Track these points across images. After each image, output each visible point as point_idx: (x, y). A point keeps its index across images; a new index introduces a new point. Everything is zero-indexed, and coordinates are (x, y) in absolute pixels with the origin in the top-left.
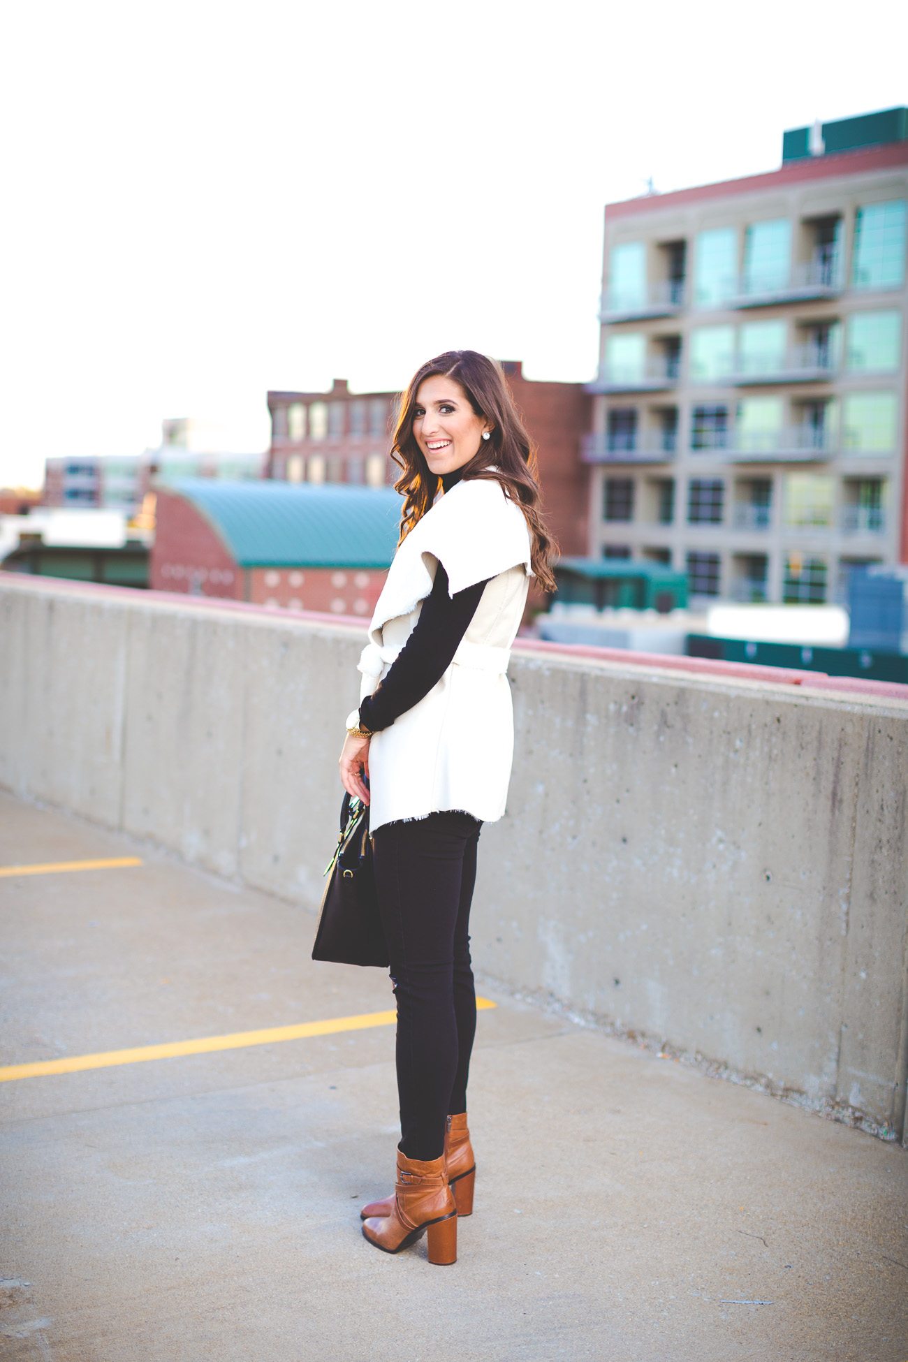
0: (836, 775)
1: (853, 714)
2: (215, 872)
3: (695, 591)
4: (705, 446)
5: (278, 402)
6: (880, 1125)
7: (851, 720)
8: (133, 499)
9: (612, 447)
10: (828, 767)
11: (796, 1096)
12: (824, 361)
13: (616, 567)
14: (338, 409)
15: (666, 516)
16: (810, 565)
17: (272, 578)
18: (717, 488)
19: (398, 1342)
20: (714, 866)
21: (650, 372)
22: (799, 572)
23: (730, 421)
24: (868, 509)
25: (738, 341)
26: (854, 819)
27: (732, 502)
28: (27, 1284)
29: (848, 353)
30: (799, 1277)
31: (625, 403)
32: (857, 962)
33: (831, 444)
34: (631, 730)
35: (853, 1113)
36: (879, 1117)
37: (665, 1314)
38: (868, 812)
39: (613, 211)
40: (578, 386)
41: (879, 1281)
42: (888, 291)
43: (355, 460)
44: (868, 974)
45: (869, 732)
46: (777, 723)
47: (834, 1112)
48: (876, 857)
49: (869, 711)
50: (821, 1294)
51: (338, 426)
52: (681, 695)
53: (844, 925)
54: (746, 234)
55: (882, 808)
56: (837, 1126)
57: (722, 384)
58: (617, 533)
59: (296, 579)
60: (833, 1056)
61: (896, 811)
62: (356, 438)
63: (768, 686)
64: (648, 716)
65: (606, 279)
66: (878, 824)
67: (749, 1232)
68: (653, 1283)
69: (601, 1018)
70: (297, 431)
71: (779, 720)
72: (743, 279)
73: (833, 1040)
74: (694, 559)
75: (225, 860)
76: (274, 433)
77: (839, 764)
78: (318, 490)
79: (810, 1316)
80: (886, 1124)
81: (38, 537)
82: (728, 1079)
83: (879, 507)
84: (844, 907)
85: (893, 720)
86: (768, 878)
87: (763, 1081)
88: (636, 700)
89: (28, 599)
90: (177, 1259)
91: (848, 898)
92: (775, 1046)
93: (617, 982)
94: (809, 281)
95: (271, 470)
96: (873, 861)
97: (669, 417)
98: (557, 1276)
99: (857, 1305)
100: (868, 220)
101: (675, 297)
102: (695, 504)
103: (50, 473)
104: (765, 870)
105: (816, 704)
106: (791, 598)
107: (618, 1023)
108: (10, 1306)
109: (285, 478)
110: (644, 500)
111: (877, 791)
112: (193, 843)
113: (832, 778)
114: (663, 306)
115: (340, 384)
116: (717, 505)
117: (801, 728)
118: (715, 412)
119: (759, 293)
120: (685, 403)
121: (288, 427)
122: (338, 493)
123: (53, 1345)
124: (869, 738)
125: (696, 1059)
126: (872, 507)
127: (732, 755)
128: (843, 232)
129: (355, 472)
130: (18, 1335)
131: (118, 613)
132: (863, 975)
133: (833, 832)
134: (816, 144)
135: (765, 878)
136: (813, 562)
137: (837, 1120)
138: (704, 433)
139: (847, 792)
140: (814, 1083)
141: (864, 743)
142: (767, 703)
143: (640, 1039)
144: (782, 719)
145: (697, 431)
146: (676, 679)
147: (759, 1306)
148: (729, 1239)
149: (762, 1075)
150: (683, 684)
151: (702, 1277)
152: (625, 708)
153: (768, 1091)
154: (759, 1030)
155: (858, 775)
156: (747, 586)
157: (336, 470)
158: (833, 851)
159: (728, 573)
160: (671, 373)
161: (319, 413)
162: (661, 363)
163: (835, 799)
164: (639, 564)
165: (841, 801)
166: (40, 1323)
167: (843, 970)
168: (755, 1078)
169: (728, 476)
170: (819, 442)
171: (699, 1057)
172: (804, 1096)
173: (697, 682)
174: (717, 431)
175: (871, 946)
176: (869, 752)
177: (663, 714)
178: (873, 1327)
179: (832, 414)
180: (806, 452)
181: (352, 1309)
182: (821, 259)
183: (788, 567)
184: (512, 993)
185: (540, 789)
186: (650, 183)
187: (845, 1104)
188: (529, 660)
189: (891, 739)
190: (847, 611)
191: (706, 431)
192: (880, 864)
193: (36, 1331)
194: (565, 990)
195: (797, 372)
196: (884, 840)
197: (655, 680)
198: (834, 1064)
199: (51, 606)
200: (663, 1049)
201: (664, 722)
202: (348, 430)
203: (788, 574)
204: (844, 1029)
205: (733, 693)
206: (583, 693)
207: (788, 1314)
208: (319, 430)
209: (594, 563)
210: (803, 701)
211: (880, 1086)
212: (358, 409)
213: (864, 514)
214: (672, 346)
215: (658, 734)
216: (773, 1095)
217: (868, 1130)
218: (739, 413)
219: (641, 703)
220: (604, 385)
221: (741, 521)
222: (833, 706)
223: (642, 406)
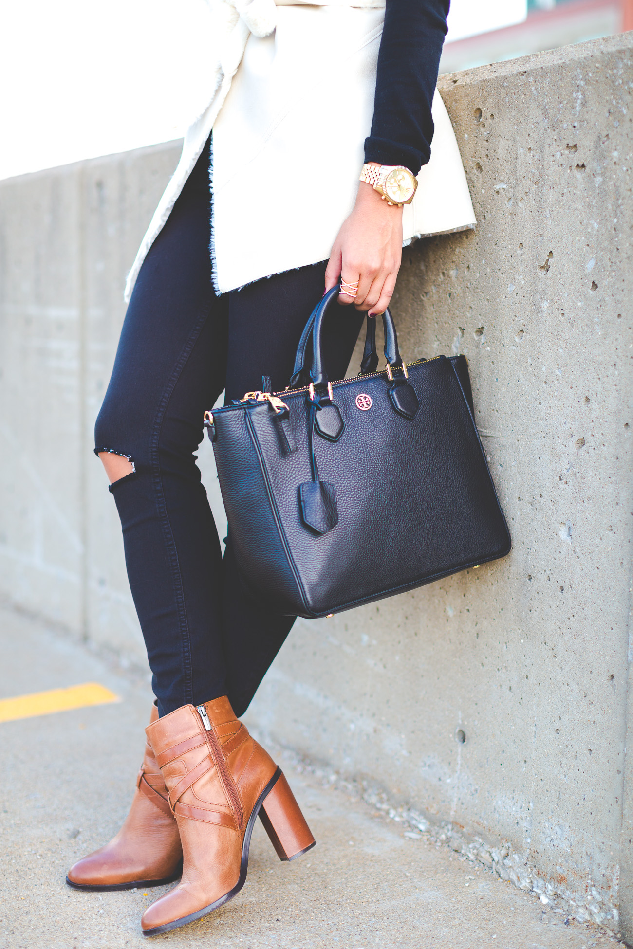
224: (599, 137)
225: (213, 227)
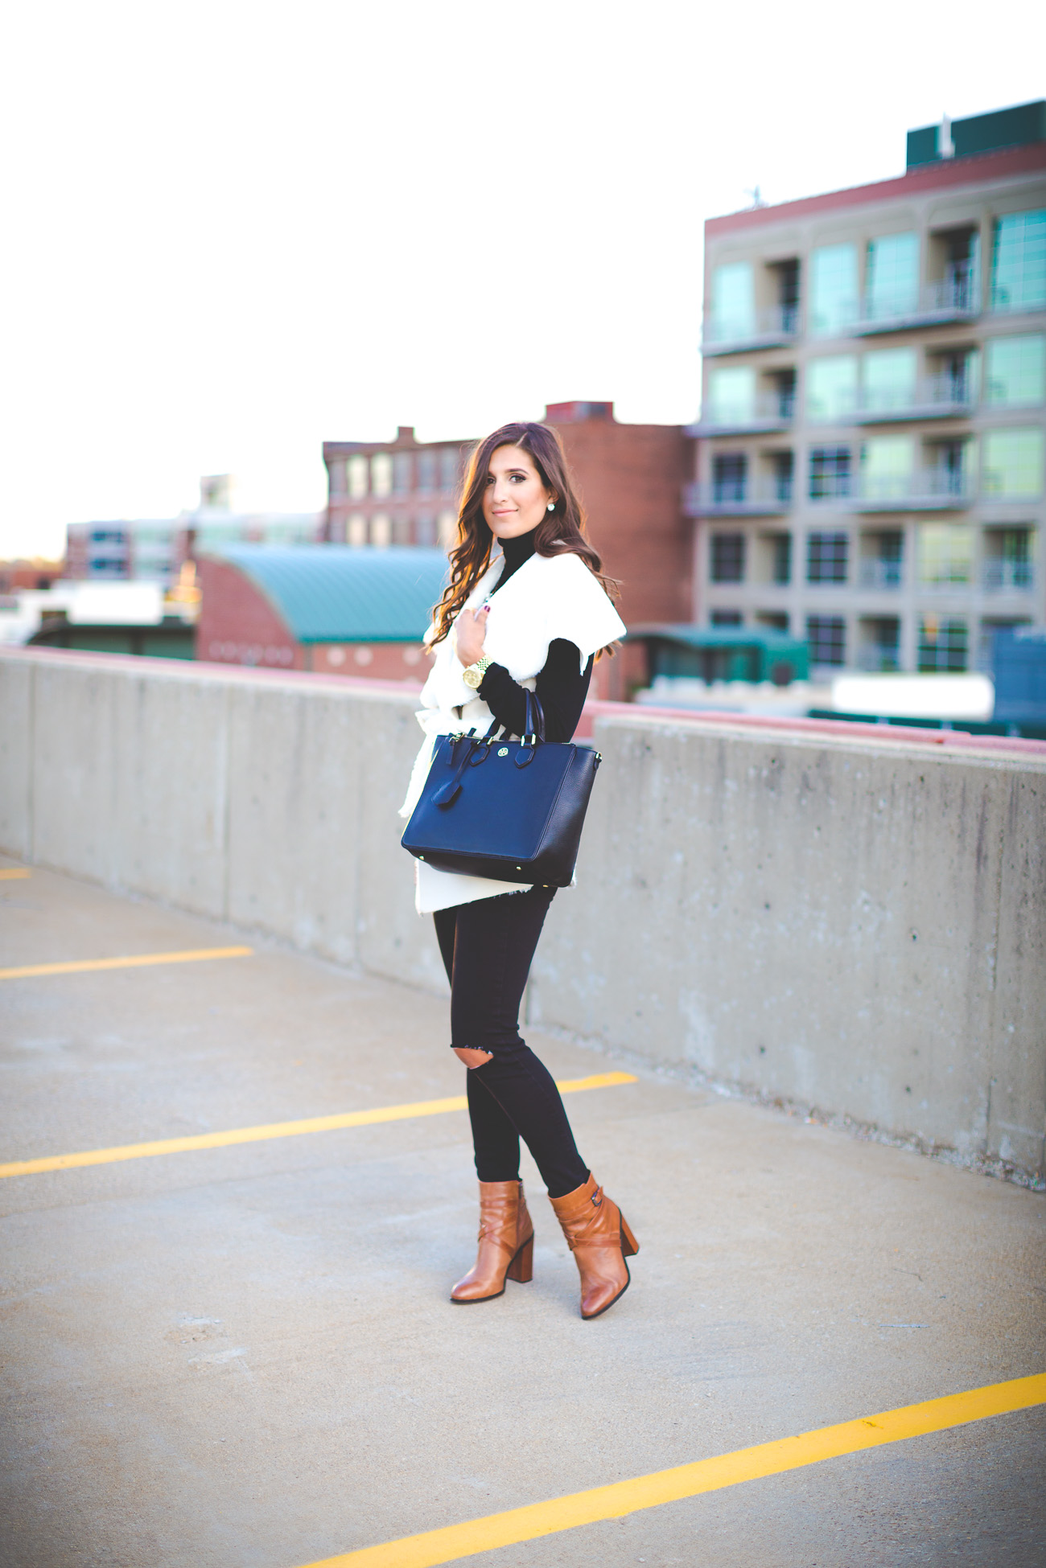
0: (981, 832)
1: (997, 770)
2: (332, 959)
3: (817, 660)
4: (827, 494)
5: (335, 454)
6: (1031, 1176)
7: (995, 777)
8: (168, 568)
9: (718, 497)
10: (972, 824)
11: (947, 1153)
12: (959, 395)
13: (726, 635)
14: (404, 461)
15: (782, 575)
16: (948, 628)
17: (336, 655)
18: (840, 542)
19: (576, 1362)
20: (860, 928)
21: (760, 411)
22: (934, 637)
23: (854, 465)
24: (1014, 563)
25: (861, 373)
26: (999, 874)
27: (857, 558)
28: (217, 1321)
29: (986, 384)
30: (954, 1305)
31: (731, 447)
32: (1004, 1017)
33: (969, 489)
34: (773, 795)
35: (1004, 1166)
36: (1030, 1169)
37: (827, 1336)
38: (1013, 867)
39: (714, 227)
40: (679, 428)
41: (1031, 1307)
42: (1032, 313)
43: (425, 519)
44: (1016, 1028)
45: (1013, 788)
46: (920, 782)
47: (985, 1167)
48: (1022, 911)
49: (1012, 767)
50: (975, 1319)
51: (405, 481)
52: (823, 758)
53: (991, 980)
54: (869, 248)
55: (1027, 862)
56: (988, 1179)
57: (844, 423)
58: (727, 596)
59: (364, 655)
60: (983, 1110)
61: (1041, 864)
62: (426, 494)
63: (910, 746)
64: (789, 780)
65: (708, 306)
66: (1024, 879)
67: (904, 1269)
68: (814, 1312)
69: (746, 1088)
70: (358, 487)
71: (922, 779)
72: (865, 304)
73: (983, 1095)
74: (815, 624)
75: (342, 947)
76: (331, 489)
77: (983, 821)
78: (383, 554)
79: (964, 1336)
80: (1036, 1175)
81: (62, 614)
82: (878, 1141)
83: (1025, 560)
84: (991, 962)
85: (1036, 775)
86: (914, 937)
87: (913, 1140)
88: (776, 765)
89: (116, 679)
90: (356, 1299)
91: (995, 953)
92: (925, 1105)
93: (762, 1050)
94: (941, 303)
95: (328, 532)
96: (1019, 916)
97: (783, 461)
98: (721, 1307)
99: (1009, 1327)
100: (1007, 233)
101: (787, 325)
102: (815, 561)
103: (71, 541)
104: (911, 929)
105: (960, 761)
106: (928, 666)
107: (765, 1091)
108: (204, 1339)
109: (345, 540)
110: (757, 558)
111: (1022, 846)
112: (306, 930)
113: (976, 835)
114: (775, 335)
115: (406, 432)
116: (840, 561)
117: (945, 786)
118: (836, 456)
119: (884, 318)
120: (801, 446)
121: (347, 483)
122: (407, 557)
123: (253, 1369)
124: (1012, 793)
125: (845, 1123)
126: (1018, 560)
127: (875, 816)
128: (979, 246)
129: (425, 532)
130: (218, 1362)
131: (218, 691)
132: (1011, 1029)
133: (978, 888)
134: (946, 147)
135: (911, 938)
136: (951, 624)
137: (988, 1174)
138: (824, 480)
139: (992, 849)
140: (964, 1139)
141: (1008, 799)
142: (911, 762)
143: (787, 1106)
144: (926, 778)
145: (815, 477)
146: (818, 742)
147: (916, 1329)
148: (886, 1276)
149: (911, 1135)
150: (824, 747)
151: (860, 1307)
152: (765, 773)
153: (919, 1150)
154: (908, 1090)
155: (1002, 831)
156: (876, 653)
157: (403, 531)
158: (979, 907)
159: (855, 640)
160: (785, 411)
161: (382, 466)
162: (773, 400)
163: (980, 856)
164: (752, 631)
165: (986, 858)
166: (236, 1353)
167: (991, 1025)
168: (904, 1137)
169: (853, 529)
170: (956, 486)
171: (849, 1121)
172: (956, 1153)
173: (838, 744)
174: (838, 476)
175: (1018, 999)
176: (1013, 808)
177: (805, 778)
178: (1025, 1344)
179: (970, 455)
180: (942, 499)
181: (530, 1336)
182: (953, 278)
183: (923, 630)
184: (654, 1067)
185: (679, 858)
186: (757, 194)
187: (995, 1158)
188: (664, 727)
189: (1035, 793)
190: (991, 679)
191: (827, 477)
192: (1026, 918)
193: (235, 1358)
194: (708, 1062)
195: (929, 407)
196: (1030, 893)
197: (796, 743)
198: (983, 1119)
199: (142, 685)
200: (811, 1114)
201: (806, 785)
202: (416, 484)
203: (923, 639)
204: (993, 1084)
205: (876, 754)
206: (721, 759)
207: (944, 1335)
208: (383, 485)
209: (700, 631)
210: (946, 760)
211: (1030, 1138)
212: (427, 460)
213: (1008, 568)
214: (785, 381)
215: (800, 797)
216: (924, 1153)
217: (1019, 1182)
218: (863, 456)
219: (781, 768)
220: (709, 427)
221: (868, 580)
222: (976, 763)
223: (753, 451)
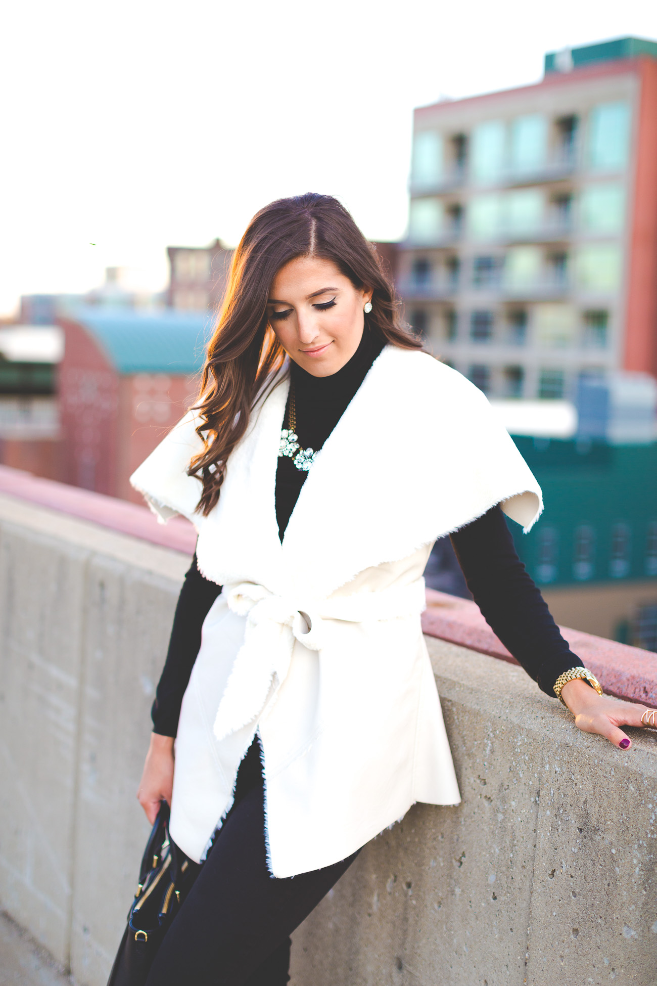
4: (482, 287)
12: (567, 225)
14: (217, 259)
25: (505, 209)
27: (502, 328)
31: (425, 256)
39: (420, 113)
40: (392, 245)
54: (511, 124)
57: (495, 241)
76: (172, 274)
97: (453, 263)
102: (473, 331)
115: (218, 242)
116: (488, 332)
118: (488, 263)
120: (468, 251)
145: (476, 277)
156: (509, 393)
162: (450, 226)
169: (498, 311)
174: (489, 276)
179: (573, 265)
191: (482, 277)
214: (456, 212)
218: (506, 263)
220: (413, 243)
221: (505, 345)
223: (437, 259)
224: (502, 783)
225: (265, 813)
